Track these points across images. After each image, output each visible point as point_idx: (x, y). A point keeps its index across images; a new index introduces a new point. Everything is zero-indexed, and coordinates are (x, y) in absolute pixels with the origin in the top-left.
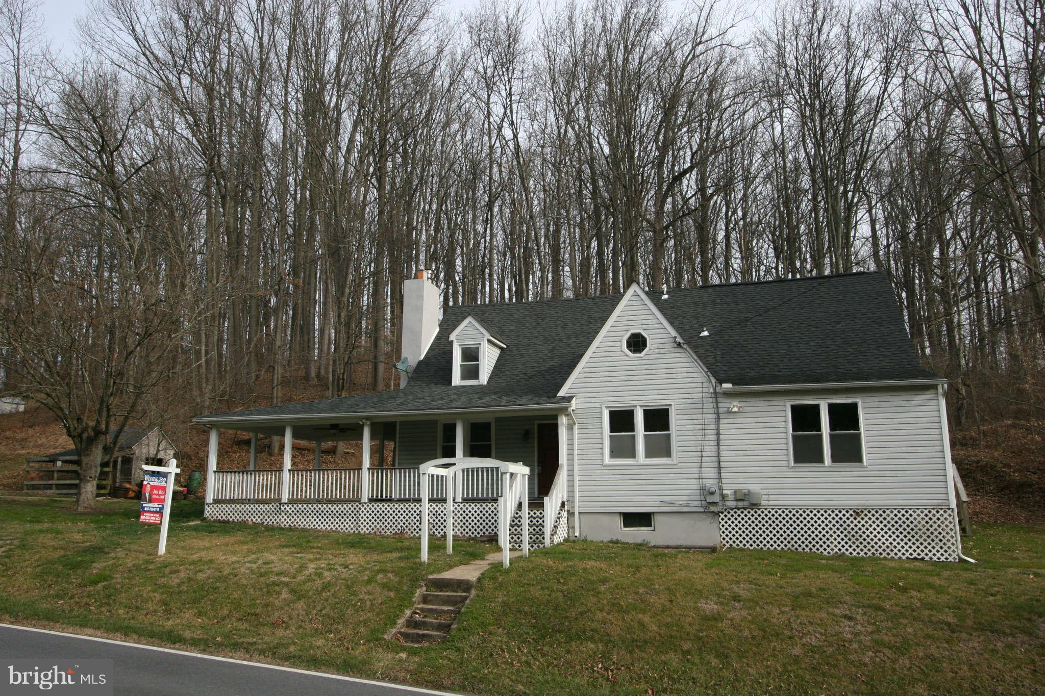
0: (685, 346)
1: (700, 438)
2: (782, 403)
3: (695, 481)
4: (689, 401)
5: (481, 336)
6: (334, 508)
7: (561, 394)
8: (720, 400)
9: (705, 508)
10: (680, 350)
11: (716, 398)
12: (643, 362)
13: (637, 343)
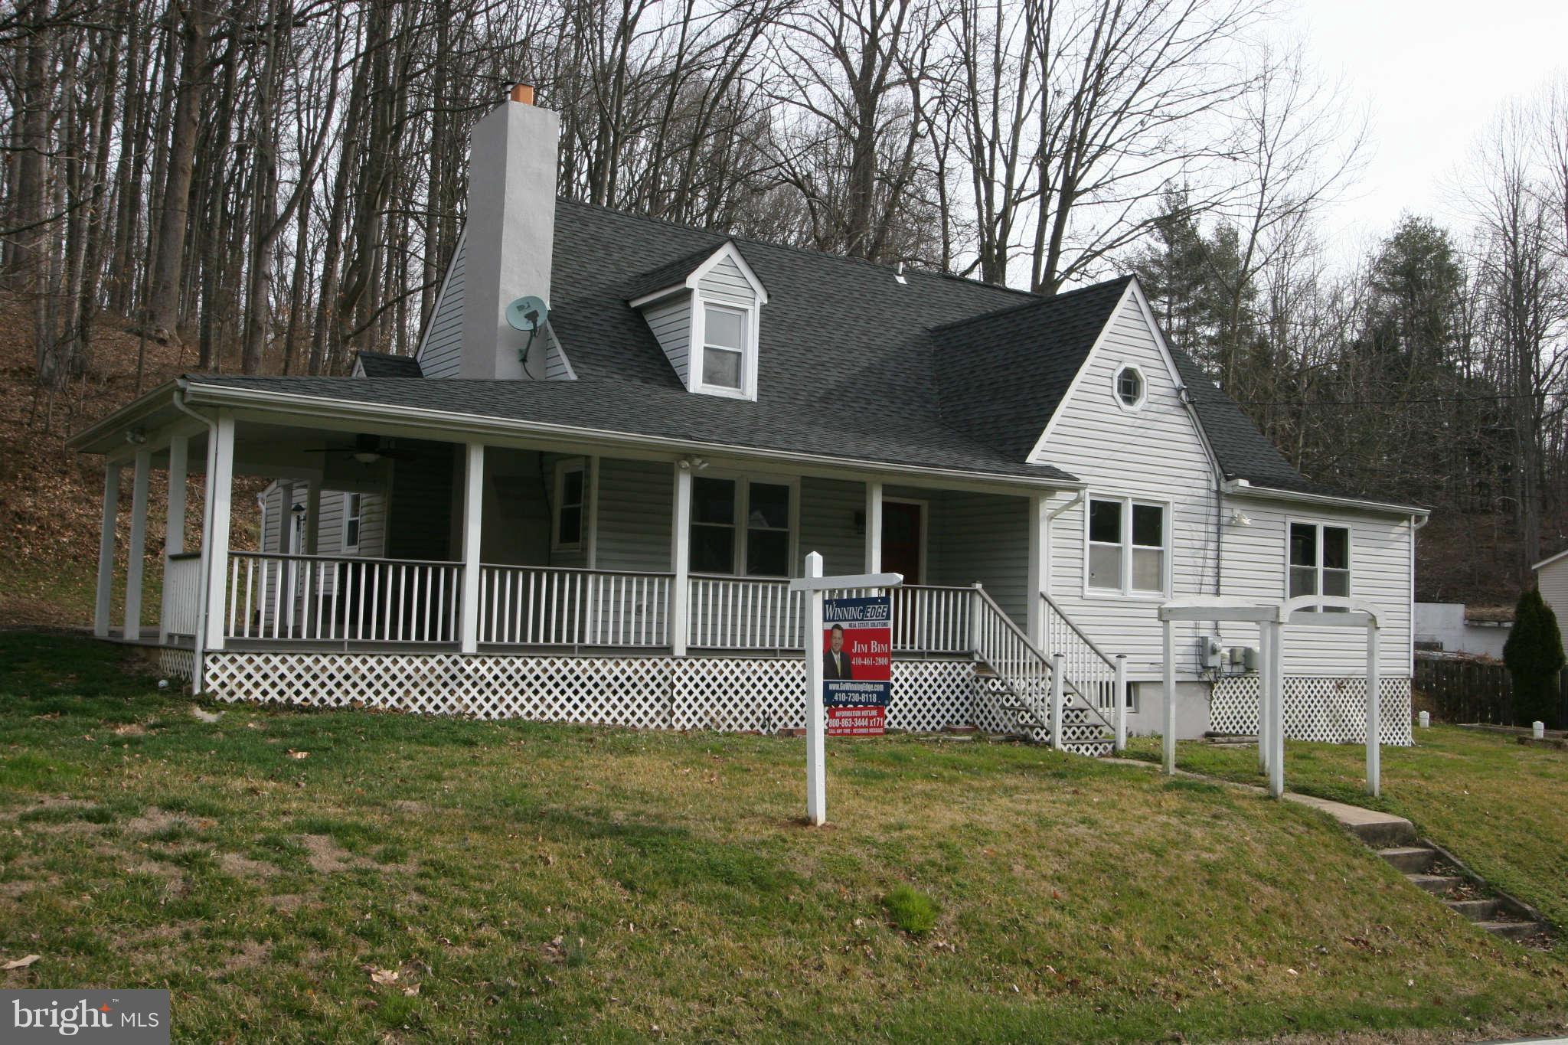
0: (1189, 407)
1: (1200, 562)
2: (1280, 518)
3: (1189, 632)
4: (1189, 500)
5: (749, 293)
6: (607, 668)
7: (1032, 459)
8: (1224, 504)
9: (1200, 675)
10: (1184, 413)
11: (1218, 499)
12: (1139, 422)
13: (1129, 386)
